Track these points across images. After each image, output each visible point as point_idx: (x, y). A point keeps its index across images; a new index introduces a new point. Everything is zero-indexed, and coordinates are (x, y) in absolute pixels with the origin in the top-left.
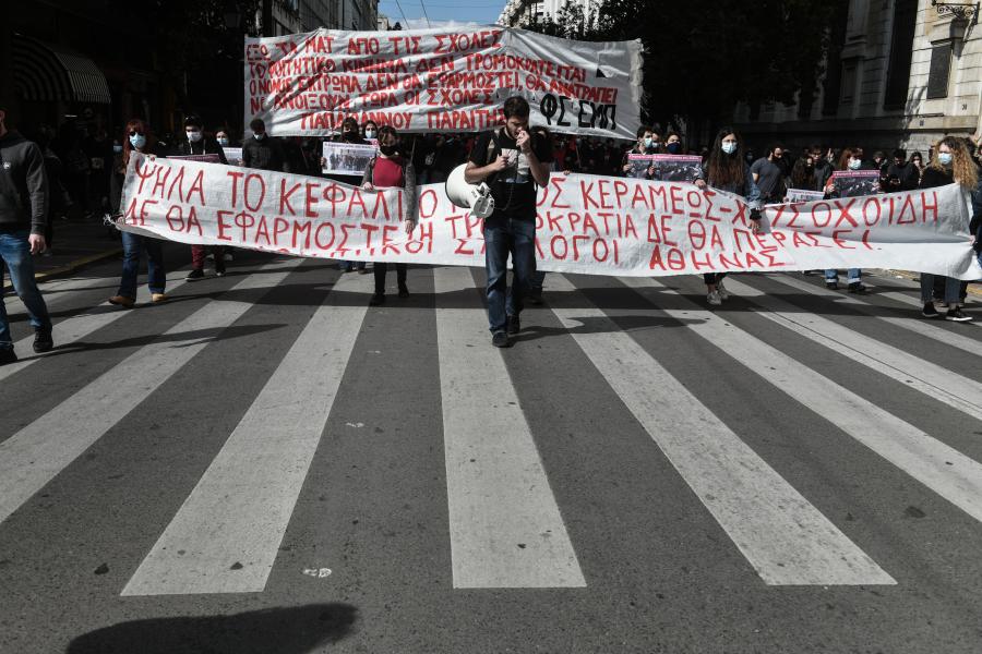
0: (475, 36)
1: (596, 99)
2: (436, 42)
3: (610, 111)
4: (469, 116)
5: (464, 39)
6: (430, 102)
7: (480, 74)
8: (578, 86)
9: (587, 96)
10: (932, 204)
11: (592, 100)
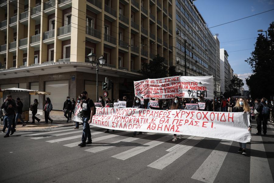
0: (173, 79)
1: (201, 90)
2: (165, 81)
3: (205, 92)
4: (174, 95)
5: (171, 79)
6: (165, 93)
7: (175, 86)
8: (196, 87)
9: (199, 89)
10: (232, 117)
11: (200, 90)
